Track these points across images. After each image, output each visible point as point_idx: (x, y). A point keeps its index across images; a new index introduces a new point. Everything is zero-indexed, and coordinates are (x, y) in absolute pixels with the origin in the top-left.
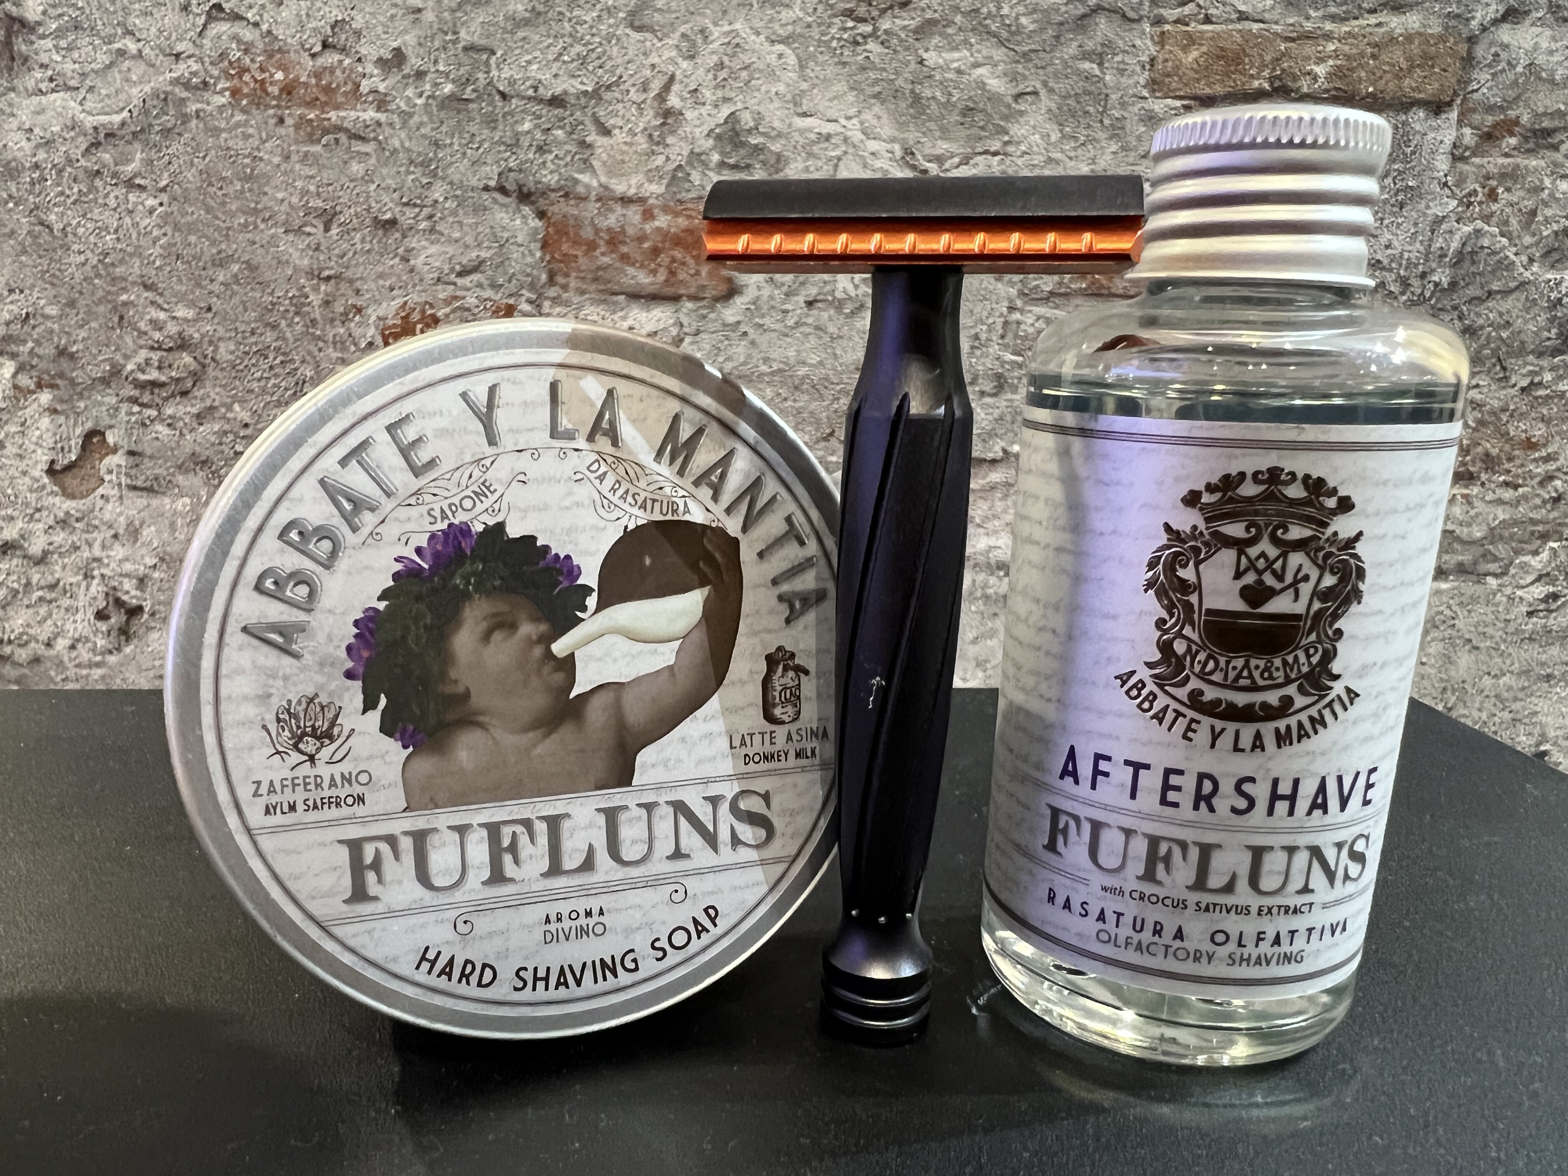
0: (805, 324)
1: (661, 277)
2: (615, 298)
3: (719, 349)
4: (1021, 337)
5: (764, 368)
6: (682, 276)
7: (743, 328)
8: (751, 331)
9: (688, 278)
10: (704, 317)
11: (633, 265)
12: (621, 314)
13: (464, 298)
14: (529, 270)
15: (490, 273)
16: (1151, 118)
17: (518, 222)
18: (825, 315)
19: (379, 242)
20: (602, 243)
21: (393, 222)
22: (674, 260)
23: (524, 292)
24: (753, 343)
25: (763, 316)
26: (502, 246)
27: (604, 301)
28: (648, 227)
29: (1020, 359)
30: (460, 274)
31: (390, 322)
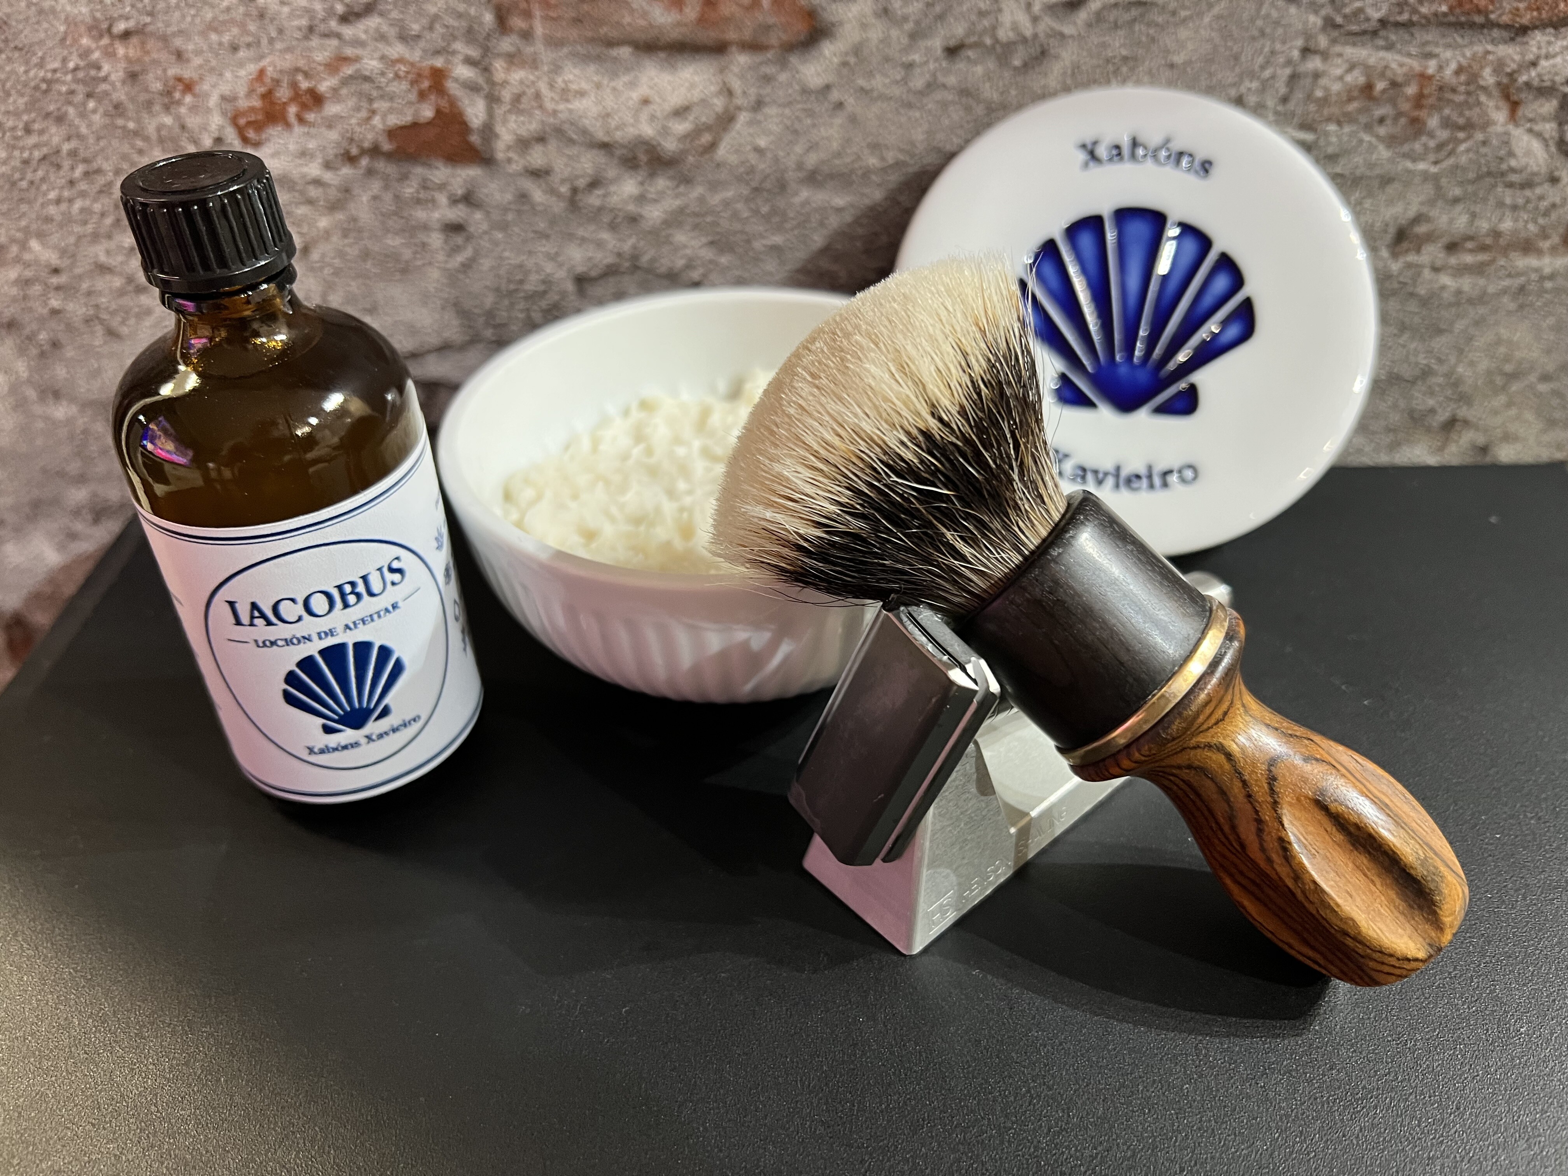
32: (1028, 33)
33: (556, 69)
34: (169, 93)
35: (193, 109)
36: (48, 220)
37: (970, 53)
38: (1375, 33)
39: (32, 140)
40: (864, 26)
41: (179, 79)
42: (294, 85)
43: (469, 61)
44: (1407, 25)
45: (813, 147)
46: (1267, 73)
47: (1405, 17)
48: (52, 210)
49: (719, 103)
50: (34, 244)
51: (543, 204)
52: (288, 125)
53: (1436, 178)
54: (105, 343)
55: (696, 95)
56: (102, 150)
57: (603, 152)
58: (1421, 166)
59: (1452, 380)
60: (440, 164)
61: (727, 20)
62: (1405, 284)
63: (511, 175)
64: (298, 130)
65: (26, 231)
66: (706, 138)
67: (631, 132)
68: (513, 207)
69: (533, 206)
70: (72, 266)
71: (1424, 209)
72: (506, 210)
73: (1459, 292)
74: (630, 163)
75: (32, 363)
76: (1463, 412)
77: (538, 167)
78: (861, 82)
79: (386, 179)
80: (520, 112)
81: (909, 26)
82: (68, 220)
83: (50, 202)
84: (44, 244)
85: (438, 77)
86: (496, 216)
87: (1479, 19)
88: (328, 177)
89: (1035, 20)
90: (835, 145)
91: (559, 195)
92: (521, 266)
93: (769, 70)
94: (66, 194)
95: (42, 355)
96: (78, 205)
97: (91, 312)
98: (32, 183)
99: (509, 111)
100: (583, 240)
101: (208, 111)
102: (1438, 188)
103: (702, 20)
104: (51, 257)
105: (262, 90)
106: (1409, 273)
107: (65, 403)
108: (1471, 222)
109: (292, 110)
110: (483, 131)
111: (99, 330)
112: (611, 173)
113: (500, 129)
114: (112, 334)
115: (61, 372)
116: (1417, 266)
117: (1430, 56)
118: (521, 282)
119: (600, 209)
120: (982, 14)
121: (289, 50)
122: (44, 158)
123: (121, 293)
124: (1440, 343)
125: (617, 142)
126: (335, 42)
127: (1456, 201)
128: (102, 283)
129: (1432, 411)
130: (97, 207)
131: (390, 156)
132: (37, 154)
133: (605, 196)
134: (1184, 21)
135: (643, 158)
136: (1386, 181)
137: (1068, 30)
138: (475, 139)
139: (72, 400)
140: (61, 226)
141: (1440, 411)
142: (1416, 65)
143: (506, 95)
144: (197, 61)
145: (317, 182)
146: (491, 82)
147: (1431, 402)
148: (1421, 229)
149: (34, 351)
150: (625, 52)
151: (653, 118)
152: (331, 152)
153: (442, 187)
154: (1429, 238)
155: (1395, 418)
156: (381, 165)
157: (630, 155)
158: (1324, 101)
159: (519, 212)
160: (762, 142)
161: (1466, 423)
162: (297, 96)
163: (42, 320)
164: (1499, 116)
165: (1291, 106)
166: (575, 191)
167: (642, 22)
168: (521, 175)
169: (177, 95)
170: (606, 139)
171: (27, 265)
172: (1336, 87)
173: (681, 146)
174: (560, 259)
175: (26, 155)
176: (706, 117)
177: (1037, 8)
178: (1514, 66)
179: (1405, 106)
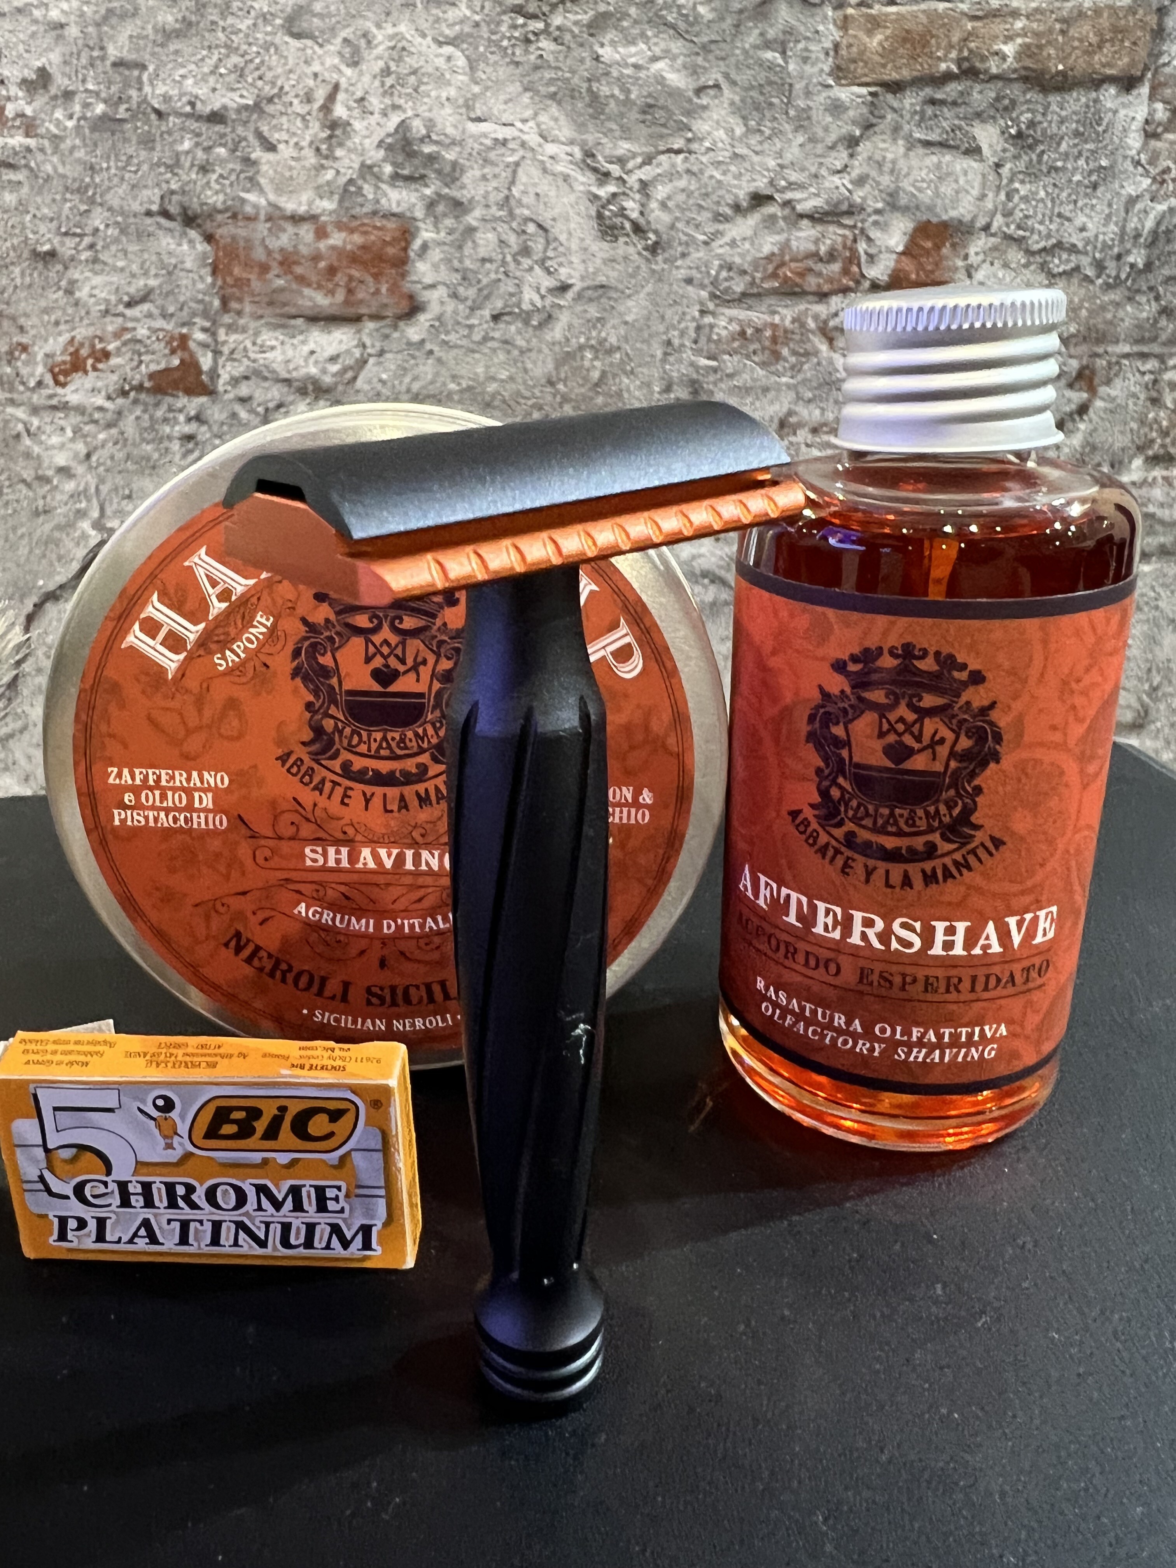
0: (493, 338)
1: (340, 296)
2: (293, 322)
3: (405, 369)
4: (715, 341)
5: (452, 386)
6: (361, 295)
7: (428, 346)
8: (436, 349)
9: (368, 297)
10: (387, 337)
11: (309, 285)
12: (301, 338)
13: (134, 329)
14: (200, 296)
15: (159, 302)
16: (836, 107)
17: (185, 247)
18: (513, 328)
19: (40, 274)
20: (274, 264)
21: (52, 254)
22: (351, 278)
23: (197, 320)
24: (439, 360)
25: (447, 333)
26: (170, 273)
27: (283, 326)
28: (322, 245)
29: (714, 363)
30: (129, 305)
31: (59, 359)
32: (539, 305)
33: (257, 334)
34: (11, 353)
35: (26, 363)
37: (506, 318)
38: (740, 300)
40: (442, 303)
41: (19, 344)
42: (93, 346)
43: (204, 330)
44: (759, 295)
45: (415, 378)
46: (683, 325)
47: (755, 290)
49: (357, 353)
52: (86, 372)
53: (795, 387)
55: (344, 347)
58: (784, 380)
61: (361, 302)
64: (92, 374)
66: (350, 375)
67: (303, 372)
69: (240, 421)
74: (303, 392)
78: (443, 337)
79: (146, 404)
80: (235, 360)
81: (469, 303)
85: (184, 339)
87: (797, 289)
88: (108, 405)
89: (543, 297)
90: (430, 377)
93: (387, 331)
99: (227, 360)
101: (36, 363)
103: (346, 302)
105: (72, 349)
108: (822, 414)
109: (90, 362)
113: (221, 371)
117: (774, 313)
120: (512, 295)
121: (92, 324)
126: (120, 320)
127: (810, 401)
131: (148, 390)
134: (629, 296)
135: (310, 388)
136: (766, 390)
137: (562, 303)
142: (767, 318)
143: (226, 350)
144: (33, 332)
146: (216, 341)
150: (300, 321)
151: (316, 362)
152: (111, 389)
154: (800, 425)
156: (143, 396)
158: (719, 340)
160: (384, 376)
162: (93, 353)
164: (824, 347)
165: (700, 345)
167: (310, 304)
169: (17, 354)
172: (724, 333)
176: (349, 362)
177: (543, 291)
178: (824, 316)
179: (767, 343)
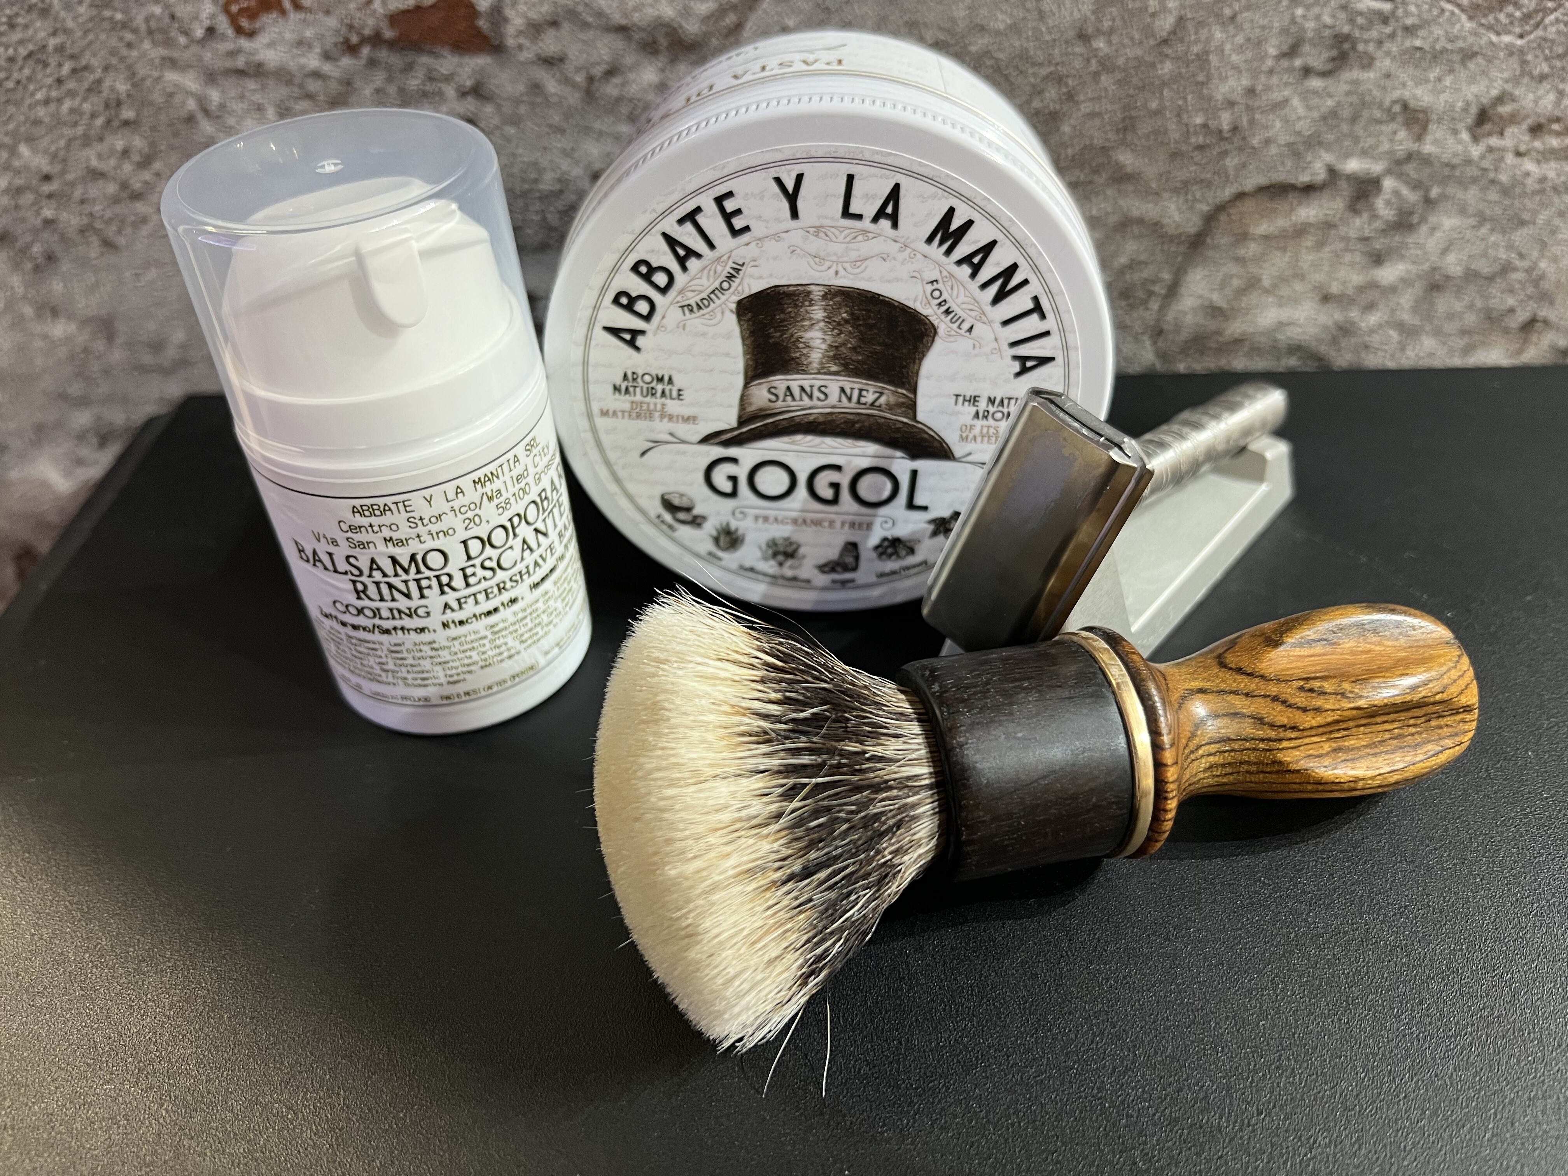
36: (37, 122)
39: (16, 36)
48: (41, 112)
50: (24, 149)
51: (556, 94)
54: (102, 254)
56: (90, 43)
57: (620, 36)
59: (1534, 276)
60: (445, 52)
62: (1485, 170)
63: (523, 64)
65: (14, 134)
68: (525, 98)
70: (63, 172)
71: (1508, 87)
72: (518, 102)
73: (1543, 180)
75: (27, 277)
76: (1544, 312)
77: (551, 54)
82: (58, 122)
83: (37, 103)
84: (34, 150)
86: (507, 109)
91: (574, 85)
92: (535, 164)
94: (54, 94)
95: (37, 268)
96: (67, 105)
97: (86, 221)
98: (18, 82)
100: (601, 133)
102: (1524, 62)
104: (41, 163)
106: (1490, 157)
107: (63, 320)
110: (492, 14)
111: (95, 240)
112: (629, 59)
114: (108, 245)
115: (57, 286)
116: (1499, 149)
118: (536, 181)
119: (619, 100)
122: (30, 55)
123: (116, 200)
124: (1520, 236)
125: (635, 25)
128: (94, 190)
129: (1512, 310)
130: (87, 106)
132: (23, 51)
133: (623, 85)
138: (482, 23)
139: (70, 317)
140: (51, 129)
141: (1519, 310)
145: (316, 75)
147: (1511, 301)
148: (1505, 109)
149: (29, 266)
153: (448, 78)
155: (1471, 319)
157: (650, 40)
159: (533, 104)
161: (1546, 322)
163: (35, 232)
166: (591, 79)
168: (533, 62)
170: (623, 22)
171: (18, 172)
173: (704, 28)
174: (576, 155)
175: (11, 51)
